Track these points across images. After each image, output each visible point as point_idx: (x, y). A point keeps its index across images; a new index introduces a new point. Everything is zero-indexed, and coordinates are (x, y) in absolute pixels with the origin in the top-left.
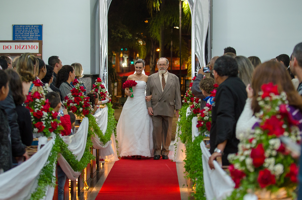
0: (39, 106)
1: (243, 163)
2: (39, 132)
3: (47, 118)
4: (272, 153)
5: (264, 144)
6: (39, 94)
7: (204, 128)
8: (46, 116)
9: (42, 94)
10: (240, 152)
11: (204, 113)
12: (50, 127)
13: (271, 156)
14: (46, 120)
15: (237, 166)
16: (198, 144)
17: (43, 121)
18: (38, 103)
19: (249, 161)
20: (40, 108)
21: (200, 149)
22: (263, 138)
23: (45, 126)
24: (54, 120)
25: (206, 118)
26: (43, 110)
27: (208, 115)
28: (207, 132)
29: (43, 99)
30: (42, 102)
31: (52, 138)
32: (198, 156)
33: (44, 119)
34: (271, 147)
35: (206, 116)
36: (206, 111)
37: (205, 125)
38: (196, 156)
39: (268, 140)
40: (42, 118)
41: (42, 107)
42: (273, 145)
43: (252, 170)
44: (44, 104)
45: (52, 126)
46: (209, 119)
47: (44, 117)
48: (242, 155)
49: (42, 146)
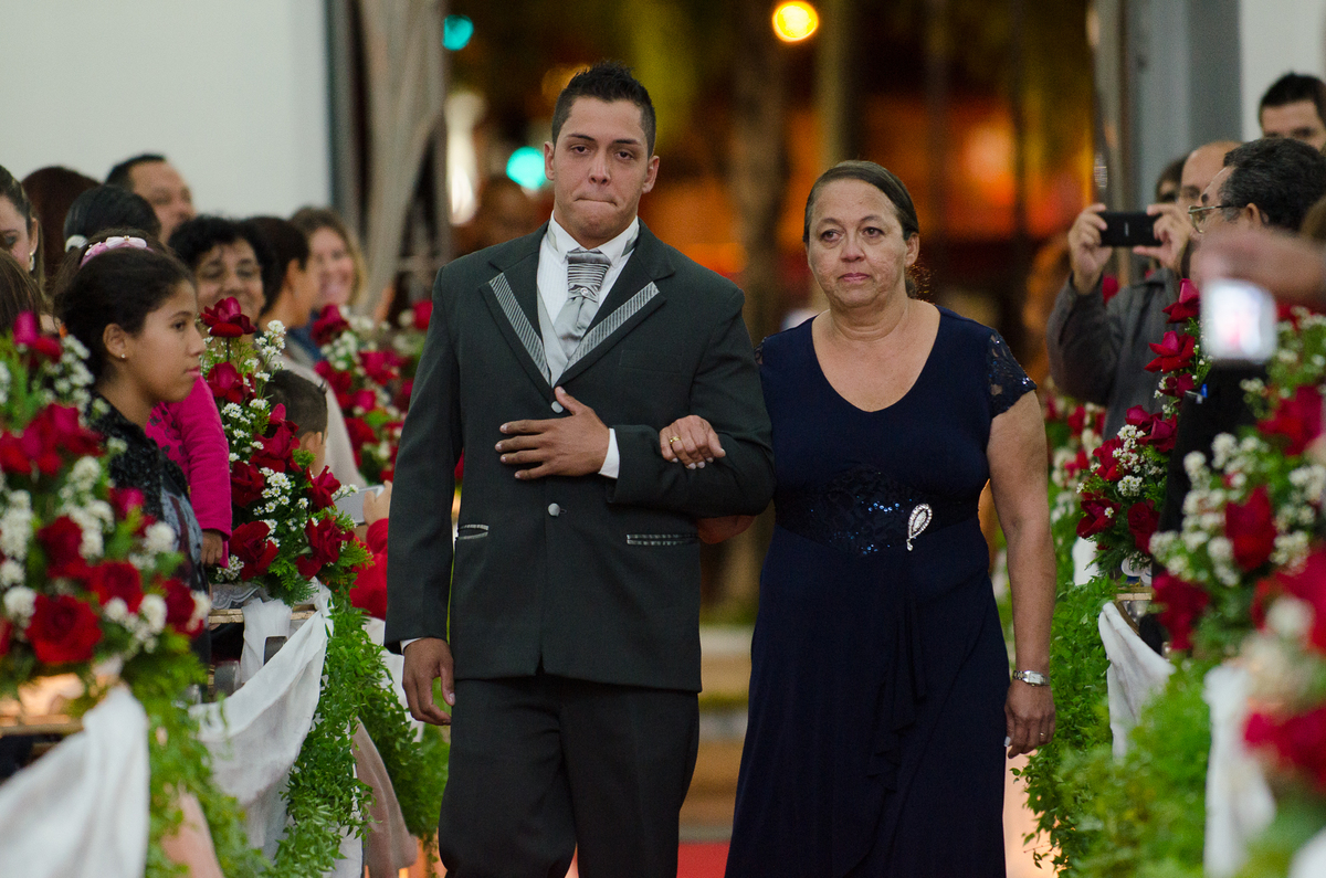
0: (243, 443)
1: (1201, 557)
2: (244, 576)
3: (285, 501)
4: (1299, 515)
5: (1273, 487)
6: (239, 377)
7: (1119, 539)
8: (284, 492)
9: (250, 377)
10: (1189, 523)
11: (1116, 460)
12: (306, 550)
13: (1294, 527)
14: (281, 514)
15: (1177, 565)
16: (1085, 620)
17: (266, 516)
18: (237, 424)
19: (1220, 548)
20: (248, 450)
21: (1101, 644)
22: (1270, 465)
23: (276, 542)
24: (321, 515)
25: (1129, 484)
26: (260, 459)
27: (1137, 469)
28: (1137, 560)
29: (259, 403)
30: (252, 420)
31: (312, 608)
32: (1090, 676)
33: (271, 507)
34: (1296, 497)
35: (1129, 472)
36: (1126, 445)
37: (1123, 520)
38: (1076, 674)
39: (1284, 471)
40: (263, 503)
41: (258, 445)
42: (1303, 489)
43: (1230, 578)
44: (262, 431)
45: (310, 545)
46: (1142, 491)
47: (272, 499)
48: (1198, 528)
49: (273, 644)
